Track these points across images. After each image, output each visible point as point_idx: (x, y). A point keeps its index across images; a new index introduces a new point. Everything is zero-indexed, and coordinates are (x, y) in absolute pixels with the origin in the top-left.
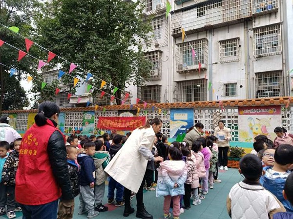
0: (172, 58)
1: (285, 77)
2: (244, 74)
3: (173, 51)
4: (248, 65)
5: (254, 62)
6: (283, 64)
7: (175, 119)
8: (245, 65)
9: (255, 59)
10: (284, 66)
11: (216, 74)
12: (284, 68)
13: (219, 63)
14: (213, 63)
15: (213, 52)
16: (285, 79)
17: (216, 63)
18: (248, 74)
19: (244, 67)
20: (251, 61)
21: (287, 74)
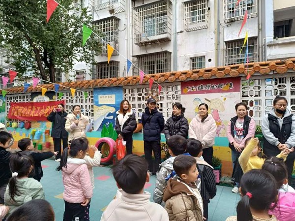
0: (131, 27)
1: (260, 46)
2: (214, 44)
3: (131, 18)
4: (218, 33)
5: (225, 29)
6: (259, 29)
7: (100, 103)
8: (215, 32)
9: (225, 25)
10: (260, 32)
11: (181, 45)
12: (260, 35)
13: (185, 31)
14: (178, 31)
15: (177, 17)
16: (260, 49)
17: (181, 32)
18: (218, 44)
19: (213, 36)
20: (221, 28)
21: (264, 42)
